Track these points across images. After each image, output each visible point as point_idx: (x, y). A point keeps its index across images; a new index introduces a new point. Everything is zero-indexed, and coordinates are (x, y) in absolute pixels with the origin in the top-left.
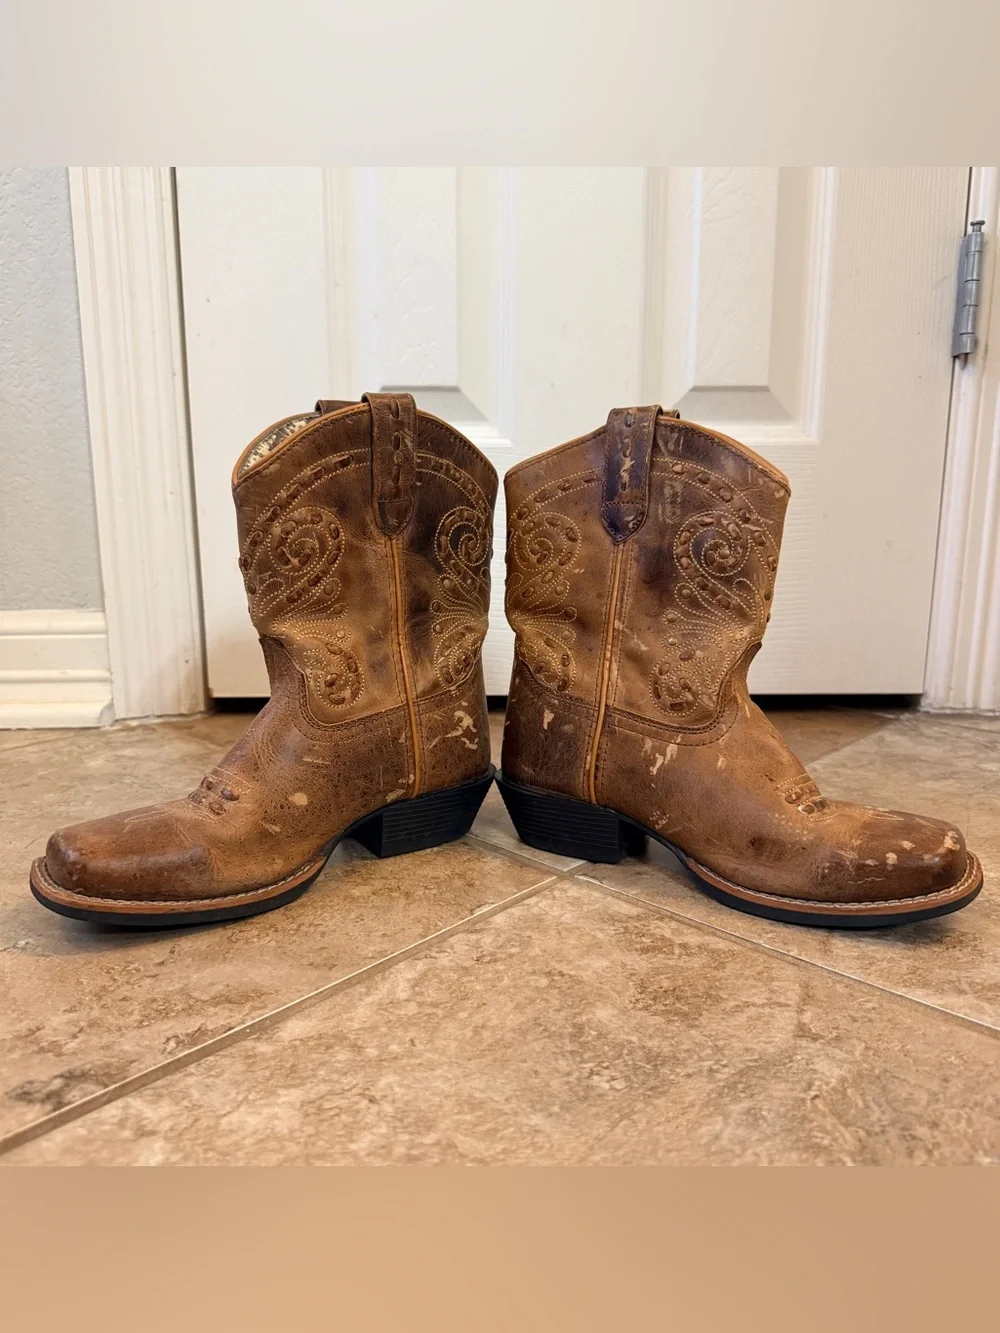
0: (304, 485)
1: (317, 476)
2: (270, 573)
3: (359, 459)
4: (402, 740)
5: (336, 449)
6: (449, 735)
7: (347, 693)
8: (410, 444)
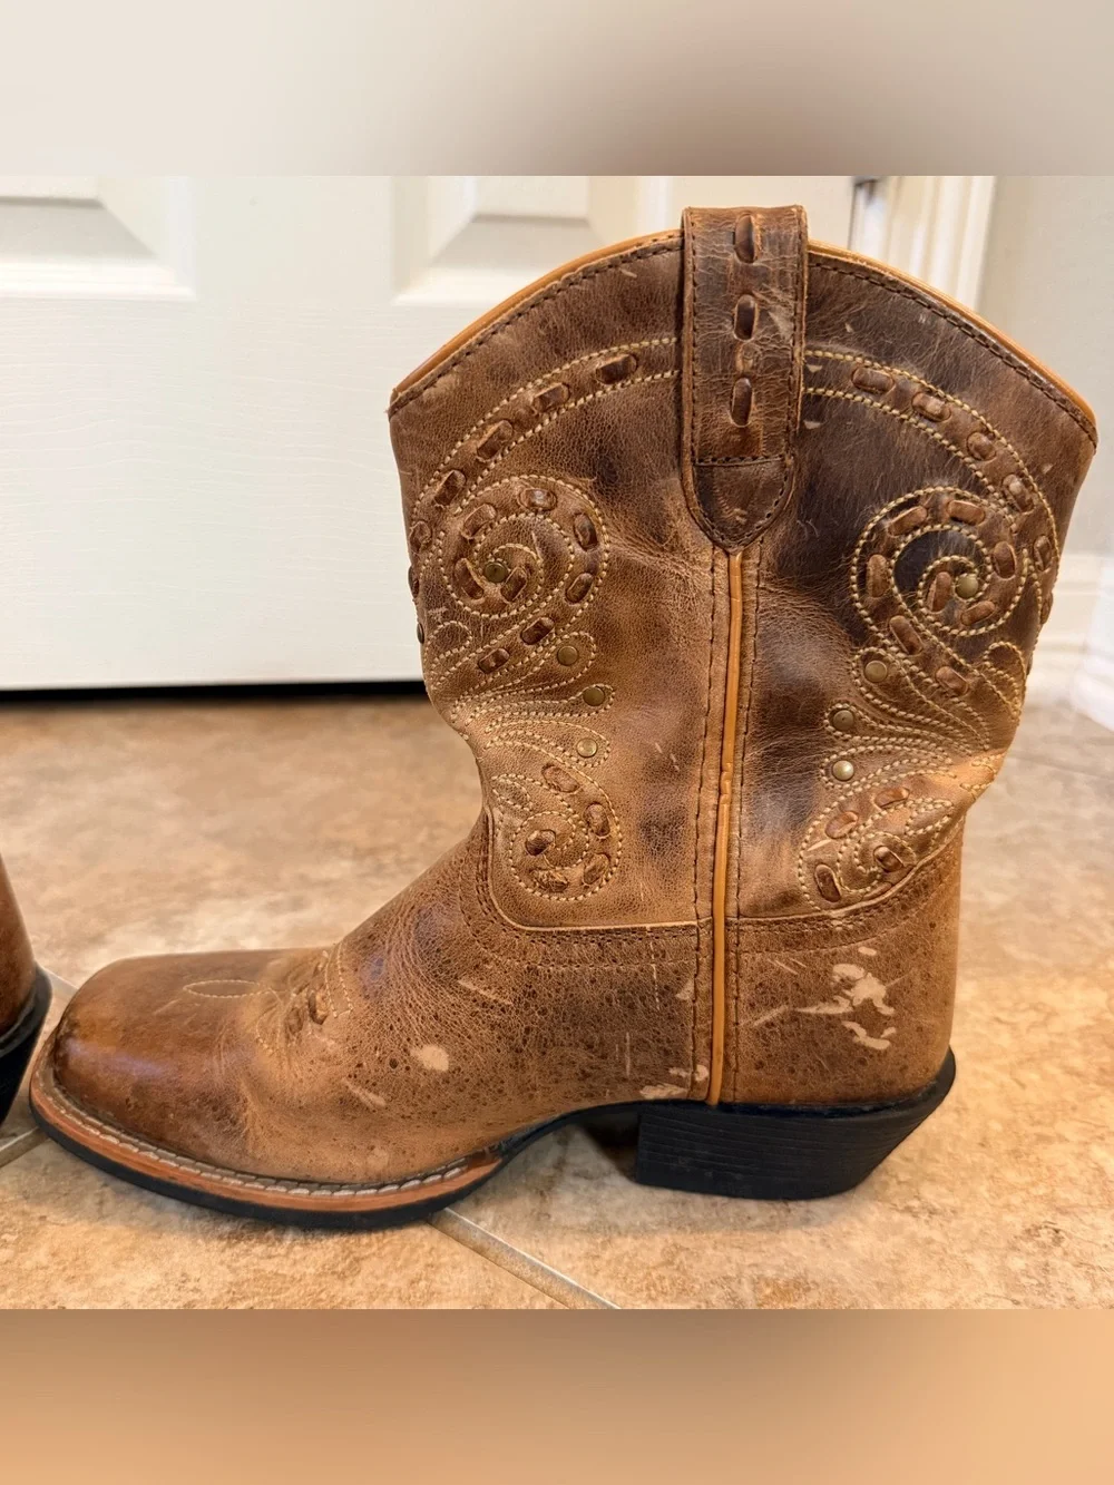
0: (519, 424)
1: (547, 403)
2: (444, 609)
3: (650, 364)
4: (685, 994)
5: (598, 339)
6: (812, 1010)
7: (576, 872)
8: (784, 328)
